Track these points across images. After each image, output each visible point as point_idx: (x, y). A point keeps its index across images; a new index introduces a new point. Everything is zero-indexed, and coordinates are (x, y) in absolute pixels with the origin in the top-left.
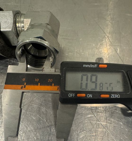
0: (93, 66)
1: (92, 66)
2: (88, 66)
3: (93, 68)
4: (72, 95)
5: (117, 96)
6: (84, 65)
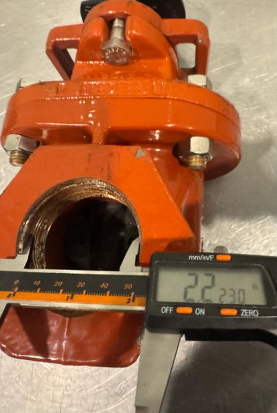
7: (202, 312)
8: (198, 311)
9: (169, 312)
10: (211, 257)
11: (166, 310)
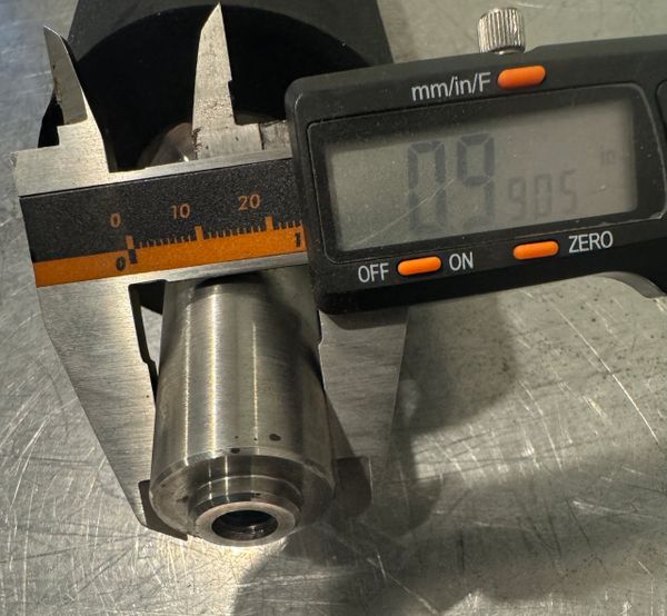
0: (466, 85)
1: (462, 83)
2: (436, 89)
3: (466, 98)
4: (375, 269)
5: (596, 241)
6: (414, 90)
7: (466, 261)
8: (455, 262)
9: (378, 276)
10: (481, 80)
11: (371, 273)
